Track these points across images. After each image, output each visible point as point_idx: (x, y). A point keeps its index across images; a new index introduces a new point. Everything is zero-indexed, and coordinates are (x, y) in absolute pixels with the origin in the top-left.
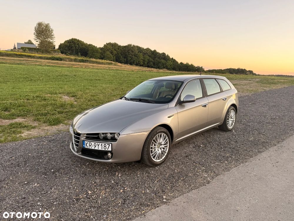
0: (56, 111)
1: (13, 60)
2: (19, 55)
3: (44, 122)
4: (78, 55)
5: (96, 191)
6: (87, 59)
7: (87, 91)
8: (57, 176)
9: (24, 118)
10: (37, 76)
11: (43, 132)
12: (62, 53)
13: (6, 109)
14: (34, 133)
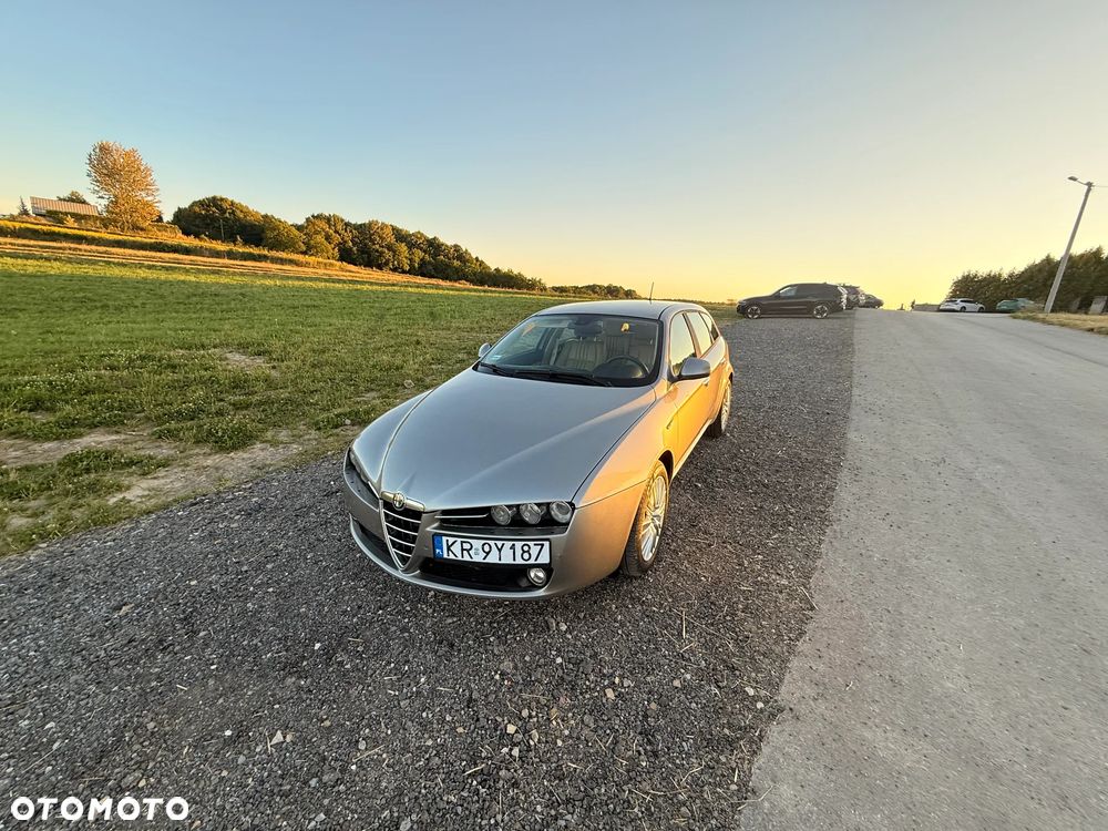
0: (222, 400)
1: (24, 245)
2: (45, 233)
3: (197, 442)
4: (234, 242)
5: (530, 717)
6: (266, 252)
7: (297, 338)
8: (348, 670)
9: (117, 433)
10: (123, 296)
11: (203, 478)
12: (186, 233)
13: (37, 405)
14: (171, 483)
